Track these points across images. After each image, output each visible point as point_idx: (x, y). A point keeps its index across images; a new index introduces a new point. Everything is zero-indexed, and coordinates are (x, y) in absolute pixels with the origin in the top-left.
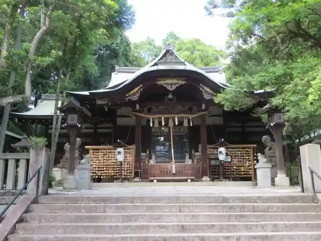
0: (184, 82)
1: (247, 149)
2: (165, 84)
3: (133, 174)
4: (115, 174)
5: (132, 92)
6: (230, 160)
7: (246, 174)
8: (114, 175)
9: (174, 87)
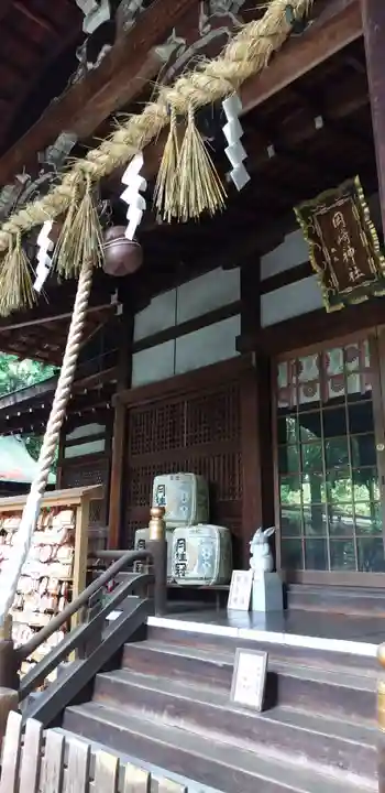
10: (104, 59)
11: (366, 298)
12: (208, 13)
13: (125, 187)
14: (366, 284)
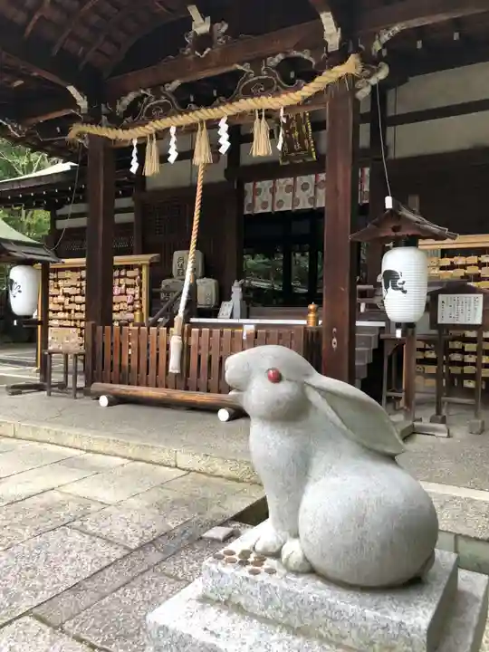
10: (207, 55)
11: (301, 161)
12: (266, 66)
13: (220, 136)
14: (302, 153)
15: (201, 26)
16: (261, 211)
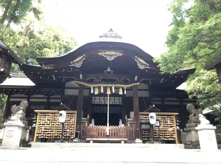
0: (121, 54)
1: (171, 117)
2: (105, 55)
3: (74, 135)
4: (59, 135)
5: (76, 61)
6: (158, 125)
7: (171, 138)
8: (57, 136)
9: (113, 58)
10: (110, 75)
15: (109, 70)
16: (96, 103)
